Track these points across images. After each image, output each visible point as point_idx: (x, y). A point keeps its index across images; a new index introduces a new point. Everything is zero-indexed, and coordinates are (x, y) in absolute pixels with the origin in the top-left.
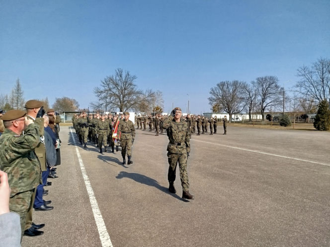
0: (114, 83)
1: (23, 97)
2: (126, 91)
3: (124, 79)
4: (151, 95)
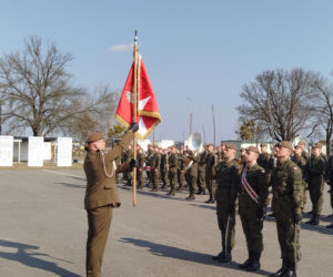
0: (19, 69)
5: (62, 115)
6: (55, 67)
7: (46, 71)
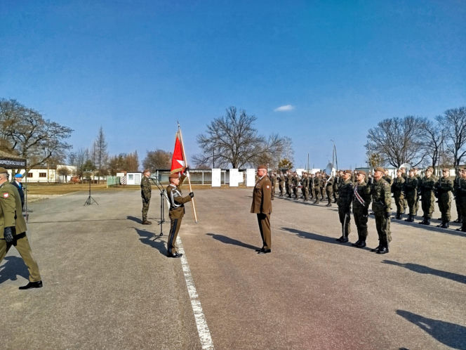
0: (224, 128)
1: (107, 151)
2: (241, 138)
3: (238, 122)
4: (277, 143)
5: (249, 155)
6: (245, 125)
7: (239, 128)
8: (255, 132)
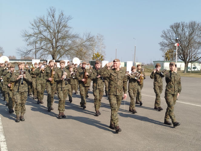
0: (45, 25)
2: (59, 34)
3: (57, 21)
4: (90, 39)
5: (66, 49)
7: (58, 25)
8: (71, 30)
